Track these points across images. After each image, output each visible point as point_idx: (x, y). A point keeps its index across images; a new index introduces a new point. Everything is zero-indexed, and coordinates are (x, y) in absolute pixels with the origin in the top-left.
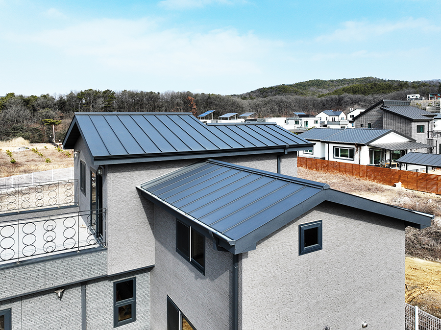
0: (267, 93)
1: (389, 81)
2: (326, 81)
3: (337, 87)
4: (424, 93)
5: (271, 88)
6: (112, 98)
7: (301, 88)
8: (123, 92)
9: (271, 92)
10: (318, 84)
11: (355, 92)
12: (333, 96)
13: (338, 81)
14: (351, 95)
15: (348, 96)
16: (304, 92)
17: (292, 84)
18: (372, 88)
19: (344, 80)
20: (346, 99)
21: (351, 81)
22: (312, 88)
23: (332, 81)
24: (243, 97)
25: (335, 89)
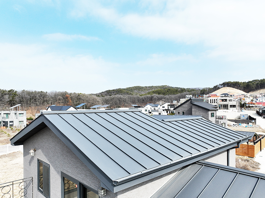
0: (111, 93)
1: (175, 88)
2: (143, 87)
3: (149, 90)
4: (194, 95)
5: (114, 90)
6: (15, 95)
7: (130, 91)
8: (22, 91)
9: (114, 93)
10: (139, 89)
11: (159, 93)
12: (148, 95)
13: (149, 87)
14: (157, 95)
15: (155, 95)
16: (131, 93)
17: (125, 88)
18: (168, 91)
19: (152, 87)
20: (155, 97)
21: (156, 87)
22: (136, 91)
23: (146, 87)
24: (98, 95)
25: (148, 91)
